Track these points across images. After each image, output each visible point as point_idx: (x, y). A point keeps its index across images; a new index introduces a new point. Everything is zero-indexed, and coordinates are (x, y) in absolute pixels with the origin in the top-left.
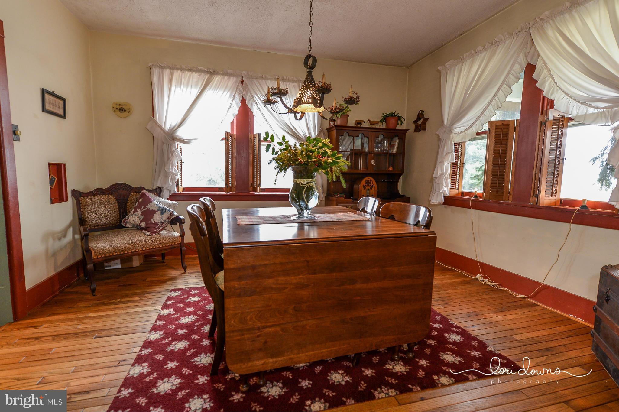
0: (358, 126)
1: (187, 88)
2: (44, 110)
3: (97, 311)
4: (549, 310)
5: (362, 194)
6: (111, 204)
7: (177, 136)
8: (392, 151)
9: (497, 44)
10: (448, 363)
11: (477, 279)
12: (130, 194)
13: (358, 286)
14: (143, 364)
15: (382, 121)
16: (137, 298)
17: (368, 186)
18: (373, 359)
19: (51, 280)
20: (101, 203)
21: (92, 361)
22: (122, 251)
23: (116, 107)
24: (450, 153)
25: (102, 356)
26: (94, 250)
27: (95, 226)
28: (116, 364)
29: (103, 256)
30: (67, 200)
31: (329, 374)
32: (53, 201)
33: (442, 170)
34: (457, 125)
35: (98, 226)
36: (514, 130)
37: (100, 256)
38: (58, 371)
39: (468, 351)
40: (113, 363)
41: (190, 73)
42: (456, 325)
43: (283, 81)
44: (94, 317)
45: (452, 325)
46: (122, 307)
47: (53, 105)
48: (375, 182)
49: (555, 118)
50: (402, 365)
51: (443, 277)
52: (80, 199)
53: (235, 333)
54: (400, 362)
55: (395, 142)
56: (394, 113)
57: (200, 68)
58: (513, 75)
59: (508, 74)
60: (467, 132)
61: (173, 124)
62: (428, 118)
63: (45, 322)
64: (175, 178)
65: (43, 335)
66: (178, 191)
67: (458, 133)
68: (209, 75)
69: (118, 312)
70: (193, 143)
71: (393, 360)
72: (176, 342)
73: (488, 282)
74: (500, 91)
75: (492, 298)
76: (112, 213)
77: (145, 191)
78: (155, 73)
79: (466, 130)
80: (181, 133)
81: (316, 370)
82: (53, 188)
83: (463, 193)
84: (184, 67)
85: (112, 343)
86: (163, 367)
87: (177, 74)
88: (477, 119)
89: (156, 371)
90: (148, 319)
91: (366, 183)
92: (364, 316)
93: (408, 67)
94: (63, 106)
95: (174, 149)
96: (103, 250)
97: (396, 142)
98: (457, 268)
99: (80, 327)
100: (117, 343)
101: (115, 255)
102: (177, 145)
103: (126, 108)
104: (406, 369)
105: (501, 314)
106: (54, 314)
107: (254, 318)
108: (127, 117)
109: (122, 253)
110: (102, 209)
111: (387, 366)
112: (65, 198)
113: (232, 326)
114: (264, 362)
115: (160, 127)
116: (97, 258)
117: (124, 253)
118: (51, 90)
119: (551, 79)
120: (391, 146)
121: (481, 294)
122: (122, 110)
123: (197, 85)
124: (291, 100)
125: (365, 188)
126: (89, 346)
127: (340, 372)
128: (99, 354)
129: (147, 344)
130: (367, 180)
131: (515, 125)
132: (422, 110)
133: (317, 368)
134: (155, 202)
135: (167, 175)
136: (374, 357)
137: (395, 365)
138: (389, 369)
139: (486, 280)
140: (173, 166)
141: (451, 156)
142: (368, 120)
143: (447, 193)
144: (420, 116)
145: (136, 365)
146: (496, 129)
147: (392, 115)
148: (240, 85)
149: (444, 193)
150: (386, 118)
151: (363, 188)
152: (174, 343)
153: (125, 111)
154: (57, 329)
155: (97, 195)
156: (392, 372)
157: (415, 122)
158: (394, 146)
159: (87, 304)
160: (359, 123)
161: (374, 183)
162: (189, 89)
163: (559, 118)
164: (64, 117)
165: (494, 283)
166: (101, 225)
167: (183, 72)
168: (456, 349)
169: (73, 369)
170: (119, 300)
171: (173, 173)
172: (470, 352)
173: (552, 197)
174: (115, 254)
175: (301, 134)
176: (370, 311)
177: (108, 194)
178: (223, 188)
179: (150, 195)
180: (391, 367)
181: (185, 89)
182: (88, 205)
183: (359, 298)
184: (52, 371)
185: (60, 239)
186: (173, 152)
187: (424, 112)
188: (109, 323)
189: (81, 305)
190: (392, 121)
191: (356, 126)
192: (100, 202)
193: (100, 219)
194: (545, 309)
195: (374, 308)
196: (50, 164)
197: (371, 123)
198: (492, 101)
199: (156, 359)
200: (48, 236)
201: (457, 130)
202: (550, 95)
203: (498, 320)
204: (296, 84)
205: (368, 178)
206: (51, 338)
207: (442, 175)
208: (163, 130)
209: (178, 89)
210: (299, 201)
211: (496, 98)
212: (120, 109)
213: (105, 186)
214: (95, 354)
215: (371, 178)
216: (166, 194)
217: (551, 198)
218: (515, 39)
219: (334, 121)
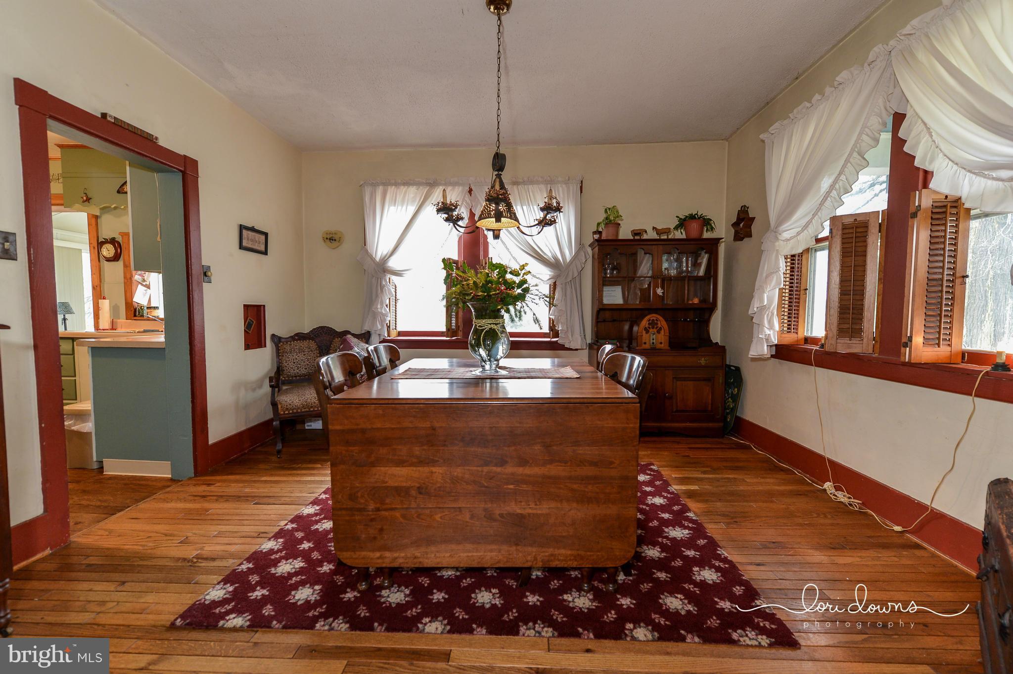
0: (637, 237)
1: (402, 206)
2: (241, 247)
3: (272, 475)
4: (943, 560)
5: (644, 341)
6: (312, 351)
7: (389, 267)
8: (698, 273)
9: (841, 87)
10: (667, 610)
11: (825, 490)
12: (334, 339)
13: (509, 469)
14: (279, 540)
15: (676, 228)
16: (319, 466)
17: (653, 328)
18: (552, 583)
19: (239, 436)
20: (301, 351)
21: (235, 528)
22: (312, 407)
23: (325, 236)
24: (773, 273)
25: (248, 524)
26: (281, 404)
27: (292, 377)
28: (256, 535)
29: (291, 412)
30: (265, 346)
31: (477, 591)
32: (248, 347)
33: (762, 300)
34: (785, 226)
35: (296, 377)
36: (878, 229)
37: (287, 412)
38: (202, 532)
39: (716, 599)
40: (252, 534)
41: (406, 187)
42: (726, 558)
43: (524, 185)
44: (266, 482)
45: (719, 557)
46: (298, 474)
47: (252, 240)
48: (665, 323)
49: (935, 204)
50: (589, 599)
51: (762, 480)
52: (280, 345)
53: (344, 512)
54: (588, 595)
55: (703, 258)
56: (697, 214)
57: (417, 180)
58: (868, 135)
59: (860, 134)
60: (800, 237)
61: (385, 253)
62: (755, 218)
63: (219, 481)
64: (385, 320)
65: (211, 494)
66: (389, 336)
67: (787, 240)
68: (428, 187)
69: (291, 478)
70: (407, 275)
71: (579, 590)
72: (326, 521)
73: (842, 497)
74: (849, 164)
75: (832, 525)
76: (311, 362)
77: (349, 336)
78: (367, 191)
79: (798, 234)
80: (393, 264)
81: (463, 583)
82: (250, 332)
83: (807, 340)
84: (400, 181)
85: (266, 512)
86: (296, 546)
87: (391, 190)
88: (814, 215)
89: (287, 550)
90: (315, 490)
91: (649, 324)
92: (521, 514)
93: (727, 139)
94: (264, 241)
95: (384, 283)
96: (290, 405)
97: (704, 260)
98: (797, 467)
99: (247, 490)
100: (270, 512)
101: (303, 412)
102: (389, 279)
103: (336, 237)
104: (592, 605)
105: (831, 553)
106: (232, 474)
107: (366, 496)
108: (338, 247)
109: (312, 409)
110: (301, 356)
111: (565, 597)
112: (263, 344)
113: (339, 502)
114: (381, 556)
115: (371, 257)
116: (284, 414)
117: (314, 411)
118: (250, 226)
119: (927, 136)
120: (696, 265)
121: (815, 515)
122: (333, 240)
123: (413, 201)
124: (535, 207)
125: (647, 332)
126: (243, 512)
127: (494, 591)
128: (247, 521)
129: (298, 519)
130: (652, 318)
131: (880, 222)
132: (745, 206)
133: (466, 580)
134: (356, 349)
135: (375, 315)
136: (555, 581)
137: (579, 598)
138: (565, 601)
139: (840, 494)
140: (382, 304)
141: (777, 278)
142: (654, 228)
143: (773, 339)
144: (740, 214)
145: (272, 539)
146: (843, 229)
147: (692, 217)
148: (468, 195)
149: (767, 340)
150: (683, 223)
151: (644, 332)
152: (323, 521)
153: (335, 240)
154: (227, 490)
155: (297, 340)
156: (568, 606)
157: (735, 225)
158: (700, 265)
159: (267, 467)
160: (636, 233)
161: (662, 323)
162: (404, 207)
163: (945, 204)
164: (265, 253)
165: (852, 500)
166: (299, 376)
167: (399, 188)
168: (698, 592)
169: (216, 533)
170: (300, 465)
171: (382, 313)
172: (719, 601)
173: (939, 347)
174: (303, 410)
175: (548, 254)
176: (530, 508)
177: (310, 339)
178: (444, 332)
179: (353, 341)
180: (570, 599)
181: (400, 207)
182: (286, 352)
183: (512, 487)
184: (197, 532)
185: (254, 390)
186: (382, 287)
187: (748, 208)
188: (275, 490)
189: (262, 466)
190: (694, 226)
191: (632, 238)
192: (299, 349)
193: (298, 369)
194: (933, 556)
195: (536, 505)
196: (246, 307)
197: (659, 232)
198: (837, 182)
199: (295, 537)
200: (237, 386)
201: (786, 235)
202: (927, 164)
203: (817, 561)
204: (542, 186)
205: (653, 316)
206: (215, 498)
207: (762, 309)
208: (373, 260)
209: (392, 208)
210: (478, 350)
211: (843, 177)
212: (330, 239)
213: (306, 330)
214: (243, 521)
215: (659, 317)
216: (375, 338)
217: (937, 349)
218: (868, 74)
219: (600, 233)
